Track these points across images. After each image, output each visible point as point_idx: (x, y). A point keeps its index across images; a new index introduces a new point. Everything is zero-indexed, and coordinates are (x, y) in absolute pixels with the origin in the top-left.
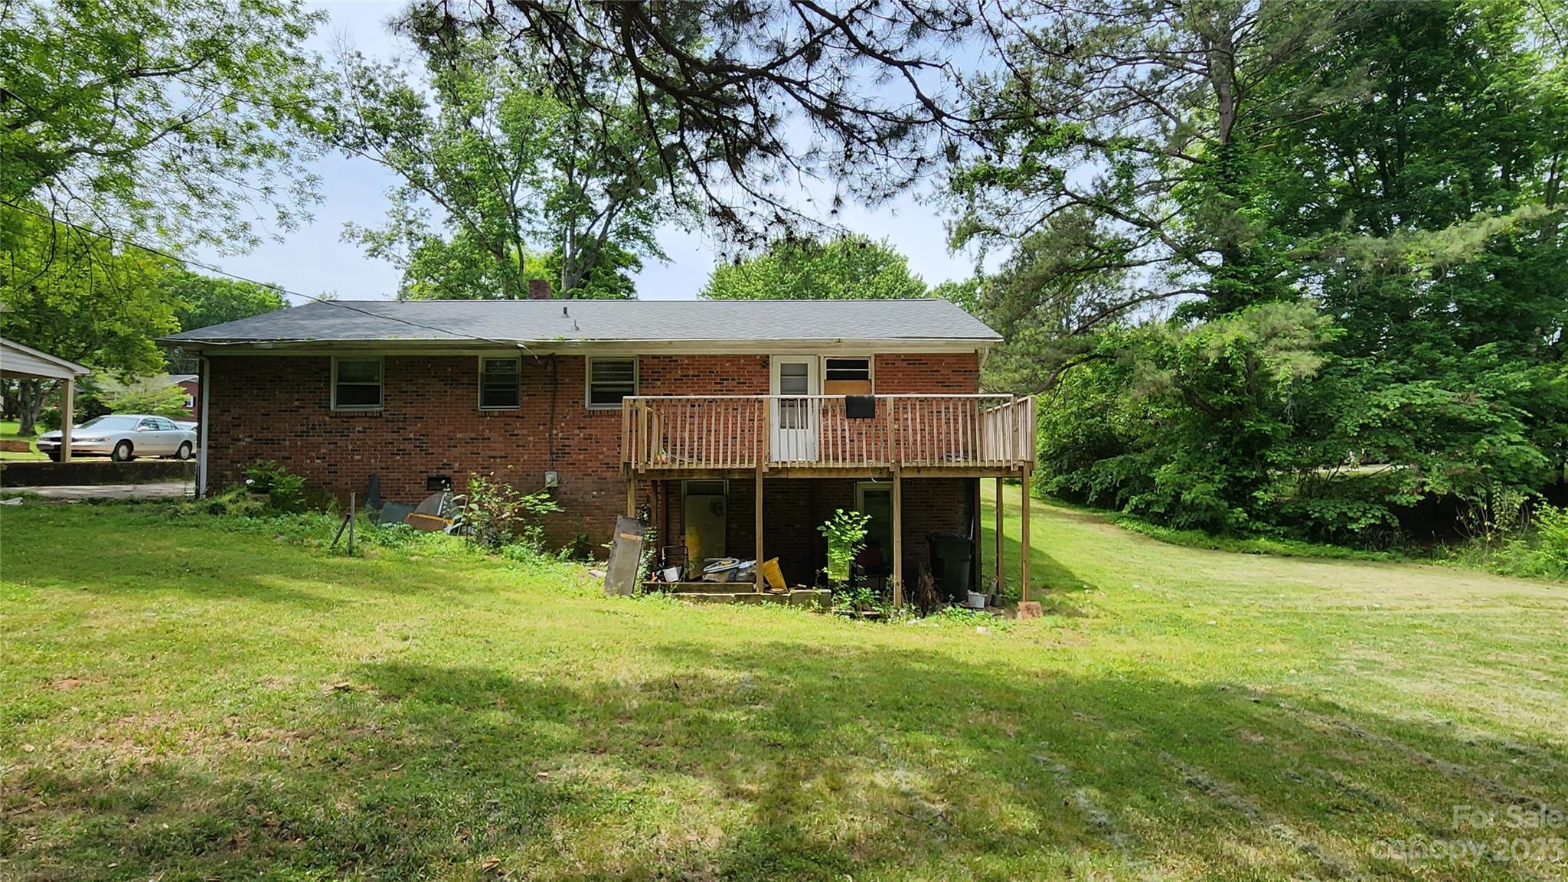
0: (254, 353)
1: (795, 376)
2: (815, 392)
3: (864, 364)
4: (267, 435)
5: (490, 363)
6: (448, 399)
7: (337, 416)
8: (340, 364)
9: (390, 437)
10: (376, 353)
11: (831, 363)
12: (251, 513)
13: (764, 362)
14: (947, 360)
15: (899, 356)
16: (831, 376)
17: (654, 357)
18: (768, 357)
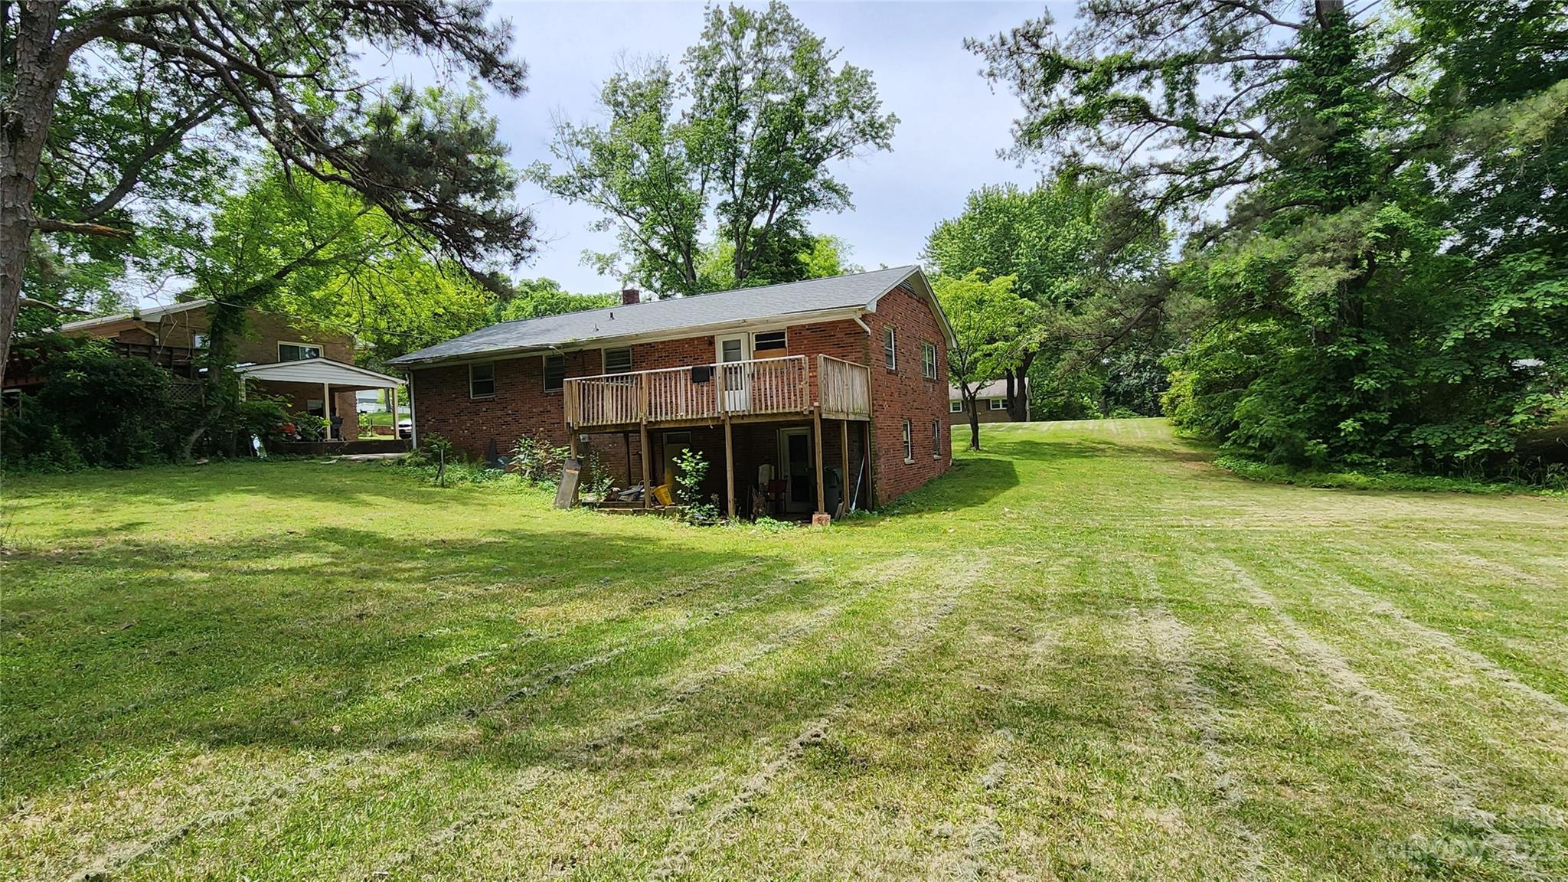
0: (424, 367)
1: (732, 349)
2: (746, 360)
3: (782, 335)
4: (441, 417)
5: (550, 359)
6: (527, 386)
7: (474, 402)
8: (474, 368)
9: (499, 413)
10: (488, 359)
11: (758, 337)
12: (418, 465)
13: (711, 341)
14: (841, 326)
15: (804, 326)
16: (759, 347)
17: (640, 345)
18: (713, 337)
